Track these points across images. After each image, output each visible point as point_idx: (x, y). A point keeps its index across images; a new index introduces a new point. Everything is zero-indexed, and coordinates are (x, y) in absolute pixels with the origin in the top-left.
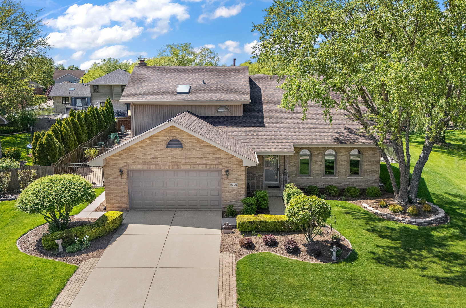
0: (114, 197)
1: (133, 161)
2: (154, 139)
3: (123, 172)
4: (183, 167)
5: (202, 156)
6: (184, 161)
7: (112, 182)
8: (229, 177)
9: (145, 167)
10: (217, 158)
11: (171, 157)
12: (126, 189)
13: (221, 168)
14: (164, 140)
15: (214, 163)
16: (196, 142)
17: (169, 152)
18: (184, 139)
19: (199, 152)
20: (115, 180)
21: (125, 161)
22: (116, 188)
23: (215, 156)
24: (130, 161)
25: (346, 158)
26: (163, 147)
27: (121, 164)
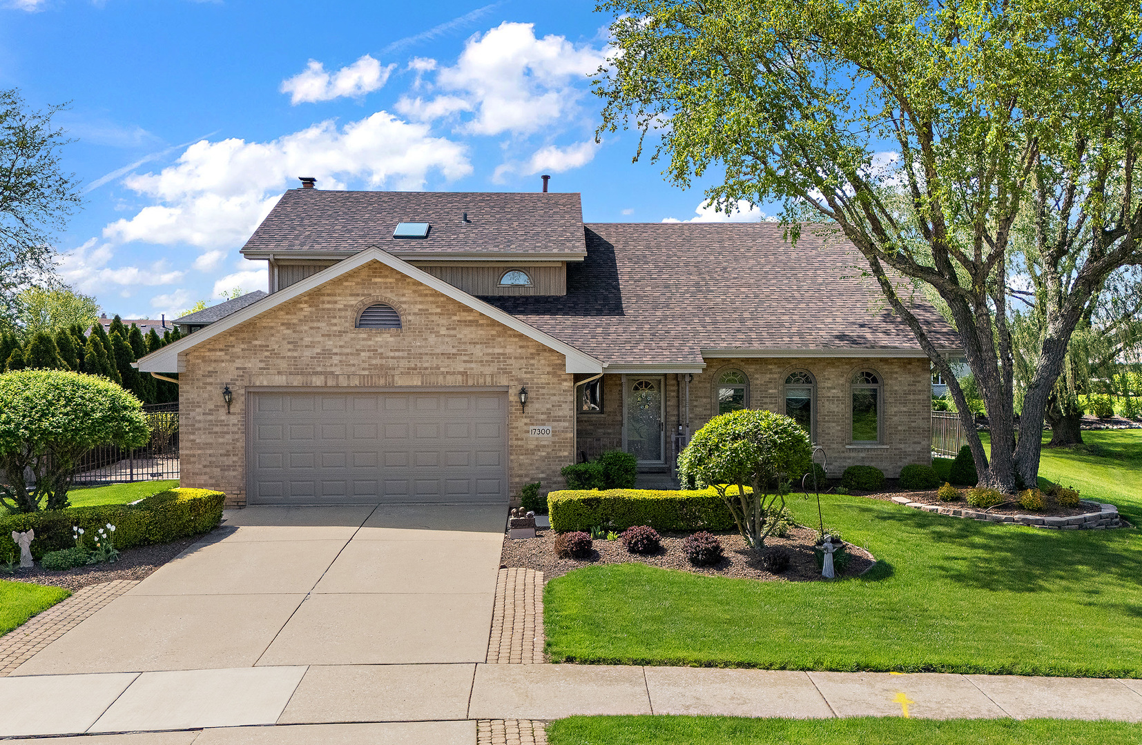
0: (205, 467)
1: (262, 365)
2: (323, 302)
3: (234, 395)
4: (400, 381)
5: (454, 351)
6: (404, 364)
7: (201, 425)
8: (530, 409)
9: (297, 381)
10: (496, 358)
11: (367, 354)
12: (240, 444)
13: (506, 384)
14: (352, 306)
15: (488, 370)
16: (439, 310)
17: (364, 339)
18: (405, 303)
19: (447, 339)
20: (210, 417)
21: (239, 363)
22: (210, 441)
23: (490, 351)
24: (253, 364)
25: (840, 394)
26: (348, 325)
27: (228, 372)
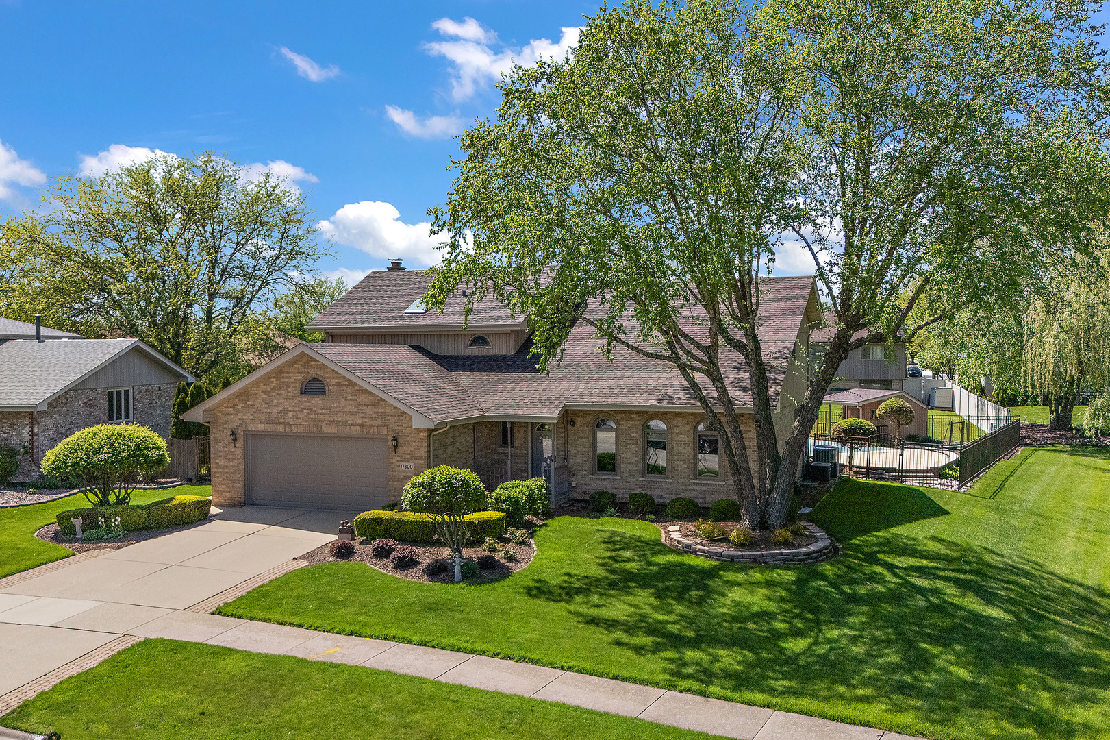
0: (224, 480)
1: (252, 417)
2: (283, 378)
3: (237, 436)
4: (326, 430)
5: (356, 410)
6: (327, 418)
7: (221, 454)
8: (401, 450)
9: (270, 428)
10: (380, 415)
11: (307, 411)
12: (242, 467)
13: (386, 433)
14: (299, 380)
15: (375, 423)
16: (347, 383)
17: (305, 402)
18: (328, 378)
19: (351, 402)
20: (226, 449)
21: (240, 416)
22: (226, 464)
23: (376, 410)
24: (248, 417)
25: (686, 439)
26: (297, 392)
27: (235, 421)
